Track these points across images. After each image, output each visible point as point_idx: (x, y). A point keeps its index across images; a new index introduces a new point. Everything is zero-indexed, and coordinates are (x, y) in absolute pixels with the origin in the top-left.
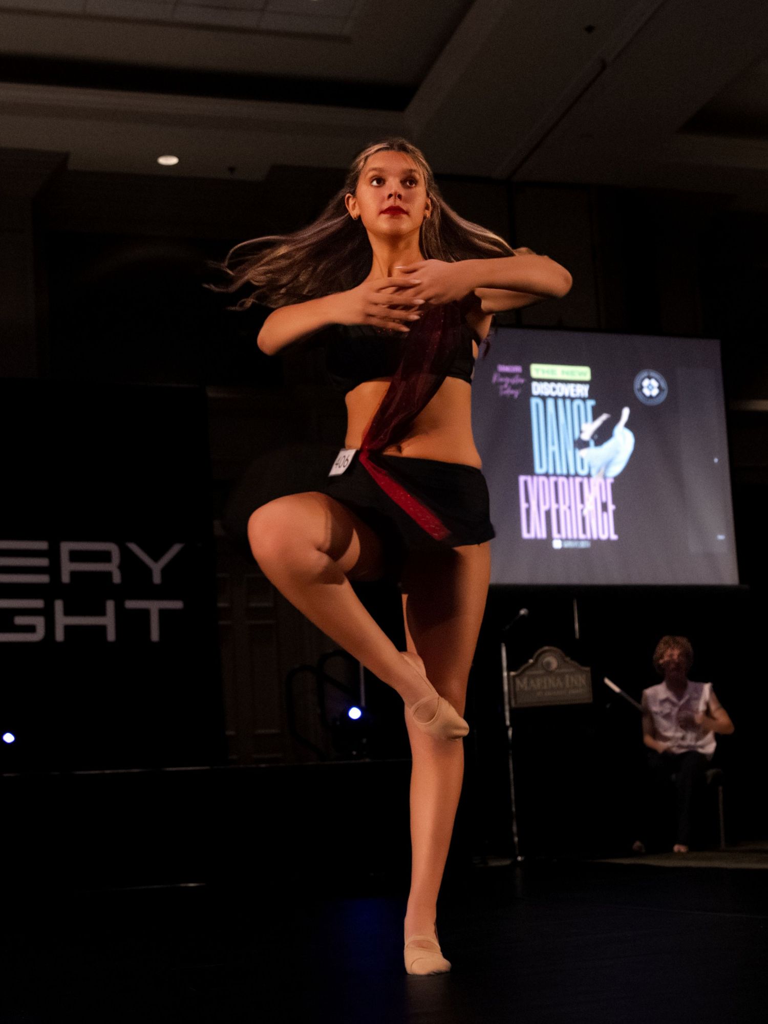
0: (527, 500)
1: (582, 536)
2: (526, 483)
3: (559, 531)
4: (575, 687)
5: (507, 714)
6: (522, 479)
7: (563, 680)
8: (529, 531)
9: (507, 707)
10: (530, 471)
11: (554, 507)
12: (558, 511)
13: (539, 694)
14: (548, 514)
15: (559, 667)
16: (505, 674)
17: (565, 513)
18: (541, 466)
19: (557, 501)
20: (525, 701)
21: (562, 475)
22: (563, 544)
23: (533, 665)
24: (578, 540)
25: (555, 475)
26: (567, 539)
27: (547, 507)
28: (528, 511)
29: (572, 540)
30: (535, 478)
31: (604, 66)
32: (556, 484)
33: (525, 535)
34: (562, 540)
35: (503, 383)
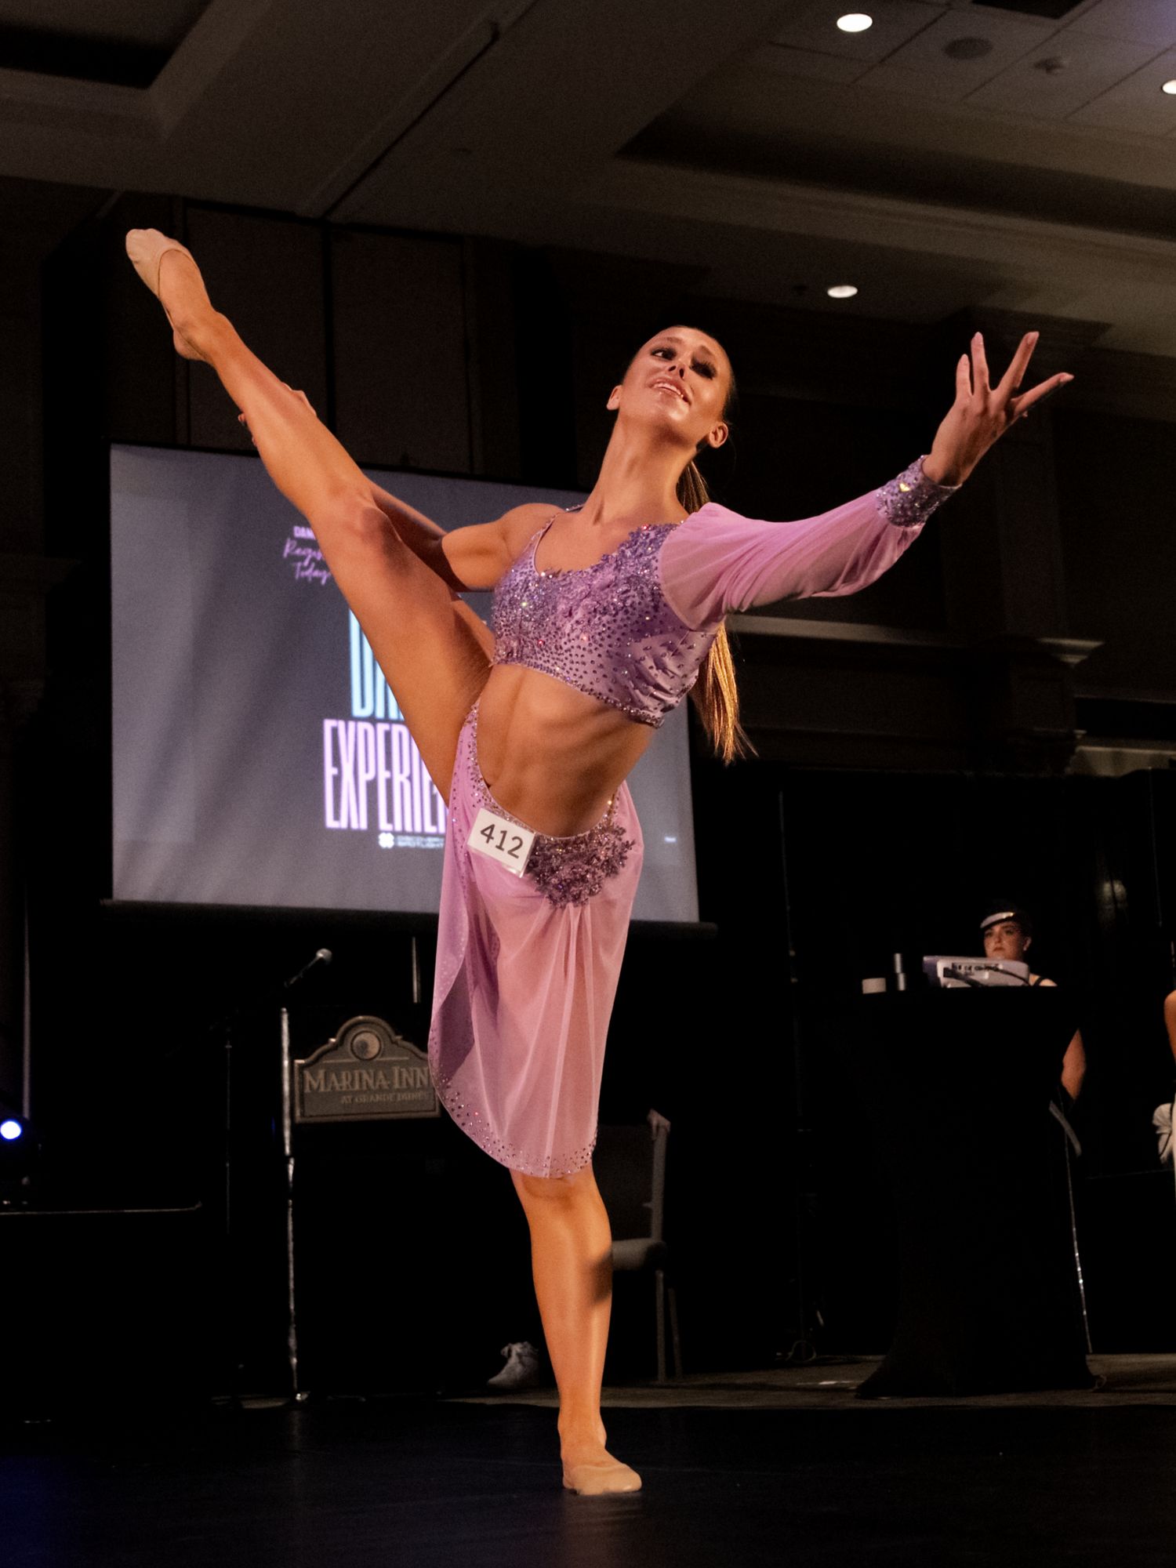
0: (337, 762)
1: (430, 829)
2: (335, 731)
3: (390, 819)
4: (409, 1089)
5: (287, 1134)
6: (329, 724)
7: (388, 1076)
8: (337, 817)
9: (287, 1122)
10: (344, 712)
11: (383, 775)
12: (389, 783)
13: (344, 1099)
14: (372, 786)
15: (381, 1053)
16: (286, 1063)
17: (402, 785)
18: (363, 705)
19: (389, 766)
20: (317, 1112)
21: (398, 722)
22: (395, 841)
23: (336, 1047)
24: (424, 834)
25: (387, 720)
26: (404, 833)
27: (370, 776)
28: (337, 780)
29: (413, 834)
30: (351, 724)
31: (496, 36)
32: (388, 735)
33: (330, 823)
34: (395, 833)
35: (303, 558)
